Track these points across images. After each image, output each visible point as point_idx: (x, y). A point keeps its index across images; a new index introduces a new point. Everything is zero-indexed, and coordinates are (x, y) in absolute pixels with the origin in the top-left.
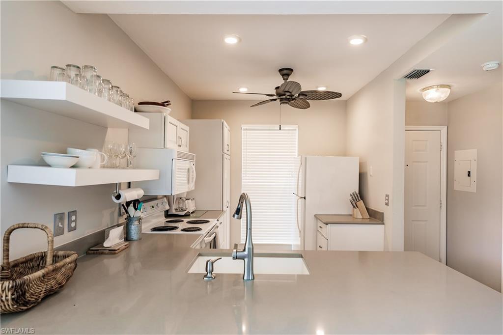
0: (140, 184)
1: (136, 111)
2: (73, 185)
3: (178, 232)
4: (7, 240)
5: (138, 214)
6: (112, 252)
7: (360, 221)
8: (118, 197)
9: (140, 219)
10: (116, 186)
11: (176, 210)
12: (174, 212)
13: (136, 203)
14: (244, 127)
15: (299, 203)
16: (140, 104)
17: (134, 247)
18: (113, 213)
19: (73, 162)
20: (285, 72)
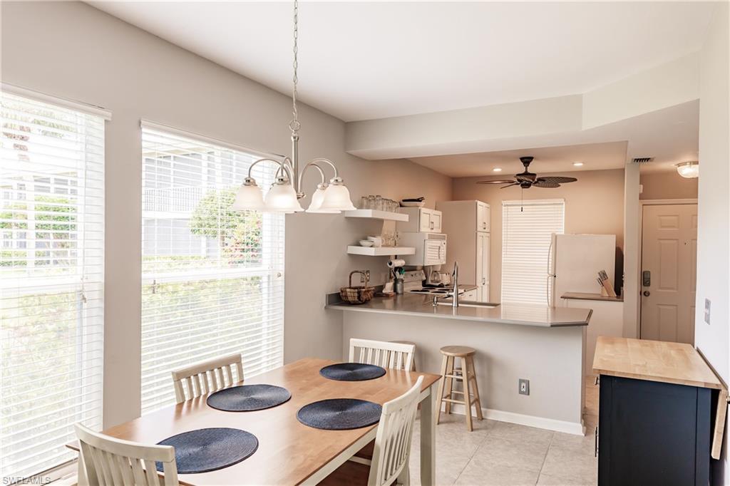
0: (402, 257)
1: (401, 206)
2: (373, 255)
3: (429, 293)
4: (350, 277)
5: (402, 277)
6: (387, 296)
7: (607, 298)
8: (391, 264)
9: (402, 281)
10: (389, 257)
11: (432, 281)
12: (430, 283)
13: (399, 269)
14: (504, 203)
15: (550, 280)
16: (404, 201)
17: (399, 297)
18: (386, 276)
19: (371, 244)
20: (526, 160)
